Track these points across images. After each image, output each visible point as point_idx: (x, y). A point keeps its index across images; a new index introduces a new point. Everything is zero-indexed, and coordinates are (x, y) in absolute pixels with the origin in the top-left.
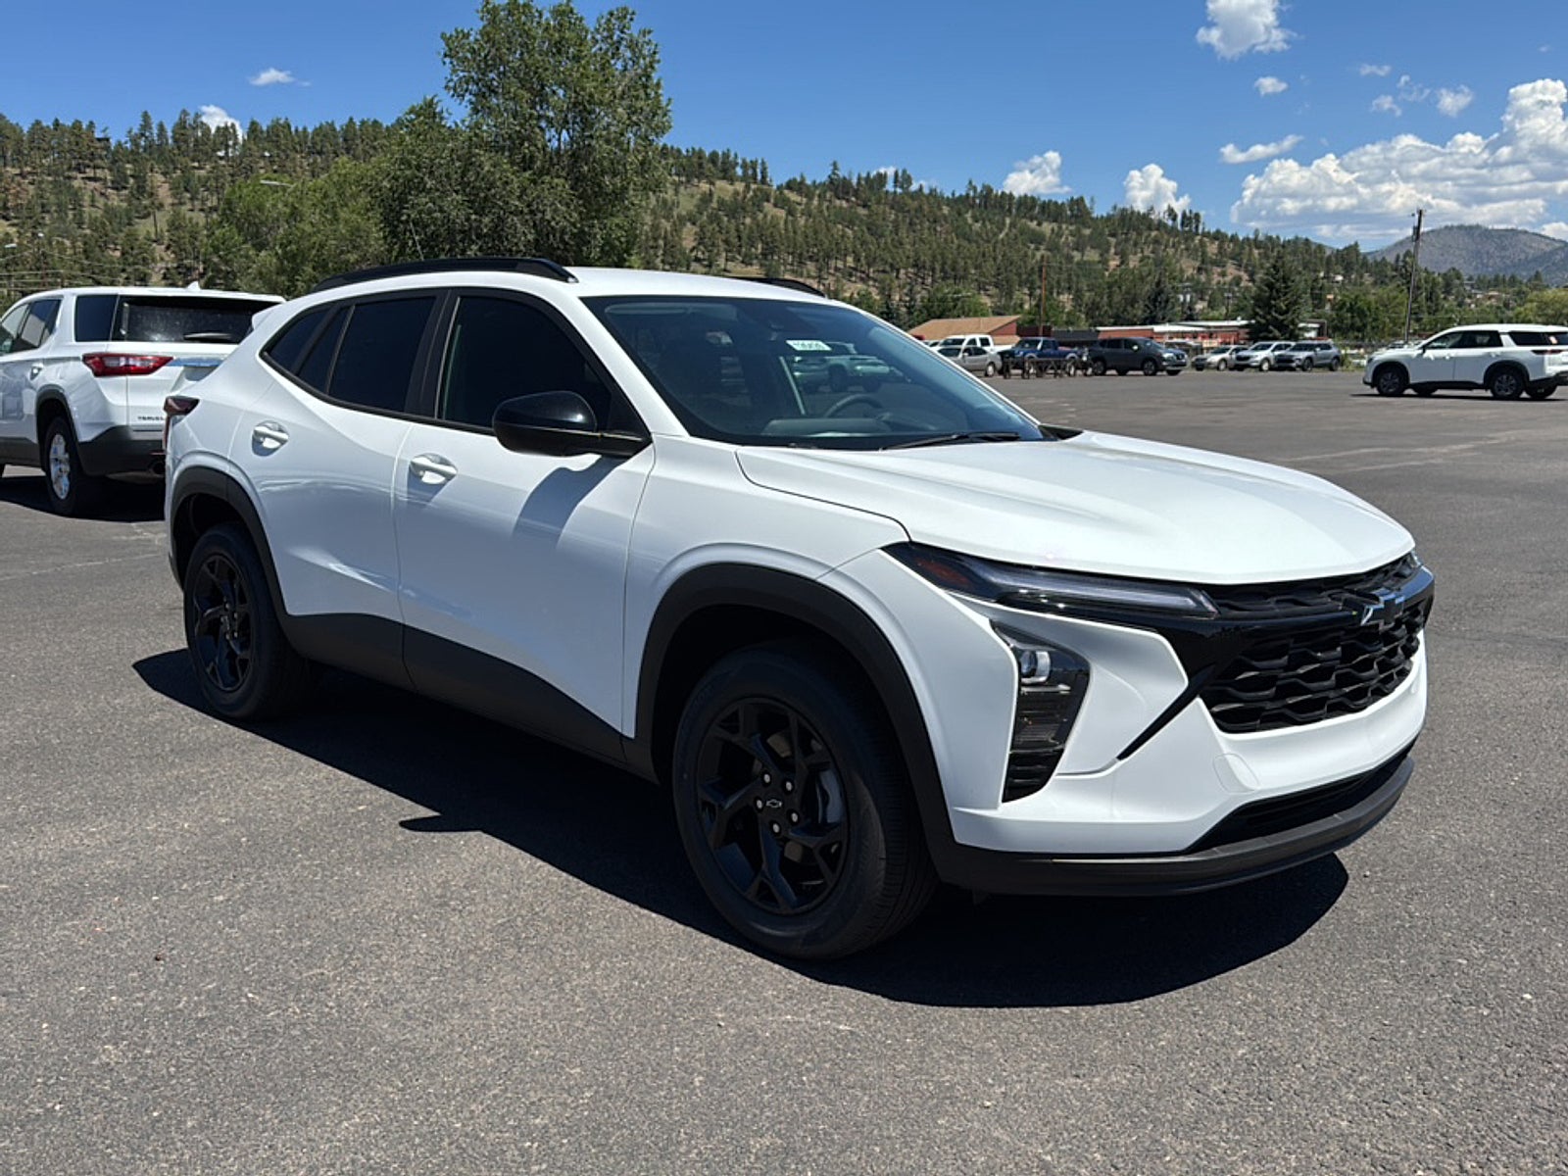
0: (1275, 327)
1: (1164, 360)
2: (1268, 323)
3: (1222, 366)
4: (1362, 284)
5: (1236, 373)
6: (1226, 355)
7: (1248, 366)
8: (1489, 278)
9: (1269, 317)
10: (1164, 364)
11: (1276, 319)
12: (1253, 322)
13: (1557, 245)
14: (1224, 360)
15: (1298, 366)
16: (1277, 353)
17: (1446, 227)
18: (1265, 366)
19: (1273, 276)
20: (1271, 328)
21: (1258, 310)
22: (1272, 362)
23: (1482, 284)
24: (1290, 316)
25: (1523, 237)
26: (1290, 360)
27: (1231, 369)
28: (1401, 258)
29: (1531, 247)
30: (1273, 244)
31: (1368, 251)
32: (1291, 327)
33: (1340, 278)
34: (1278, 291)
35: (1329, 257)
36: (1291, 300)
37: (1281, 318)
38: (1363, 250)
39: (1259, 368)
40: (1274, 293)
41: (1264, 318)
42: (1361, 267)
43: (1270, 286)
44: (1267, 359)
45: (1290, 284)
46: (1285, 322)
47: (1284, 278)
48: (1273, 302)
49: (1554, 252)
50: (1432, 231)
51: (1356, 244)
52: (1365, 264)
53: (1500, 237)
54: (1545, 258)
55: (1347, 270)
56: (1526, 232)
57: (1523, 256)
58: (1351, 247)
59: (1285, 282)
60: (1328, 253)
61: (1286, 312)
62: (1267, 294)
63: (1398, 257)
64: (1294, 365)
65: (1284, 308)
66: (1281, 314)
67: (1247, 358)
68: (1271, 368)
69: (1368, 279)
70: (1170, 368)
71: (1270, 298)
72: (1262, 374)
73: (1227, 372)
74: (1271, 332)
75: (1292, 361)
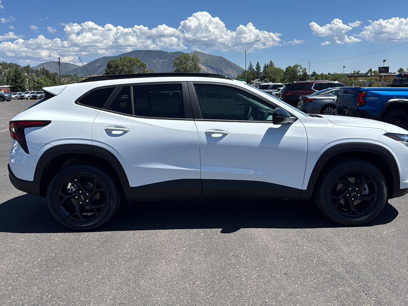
0: (19, 88)
1: (6, 97)
2: (16, 86)
3: (16, 99)
4: (32, 76)
5: (20, 100)
6: (17, 95)
7: (24, 98)
8: (64, 75)
9: (16, 85)
10: (6, 98)
11: (19, 85)
12: (12, 86)
13: (78, 67)
14: (16, 97)
15: (39, 98)
16: (32, 95)
17: (50, 62)
18: (29, 98)
19: (15, 73)
20: (18, 88)
21: (13, 83)
22: (31, 97)
23: (63, 77)
24: (22, 85)
25: (70, 65)
26: (36, 96)
27: (18, 99)
28: (42, 69)
29: (71, 67)
30: (5, 64)
31: (32, 67)
32: (23, 87)
33: (26, 74)
34: (18, 78)
35: (22, 68)
36: (22, 80)
37: (20, 85)
38: (31, 67)
39: (27, 99)
40: (17, 78)
41: (15, 85)
42: (32, 71)
43: (15, 76)
44: (29, 96)
45: (21, 75)
46: (22, 86)
47: (19, 74)
48: (17, 81)
49: (77, 69)
50: (47, 63)
51: (29, 65)
52: (32, 70)
53: (64, 65)
54: (76, 70)
55: (28, 72)
56: (70, 64)
57: (70, 70)
58: (28, 66)
59: (19, 75)
60: (21, 68)
61: (21, 83)
62: (15, 78)
63: (41, 69)
64: (37, 98)
65: (20, 82)
66: (20, 84)
67: (23, 96)
68: (31, 99)
69: (34, 75)
70: (8, 99)
71: (16, 79)
72: (28, 100)
73: (17, 100)
74: (18, 89)
75: (37, 97)
